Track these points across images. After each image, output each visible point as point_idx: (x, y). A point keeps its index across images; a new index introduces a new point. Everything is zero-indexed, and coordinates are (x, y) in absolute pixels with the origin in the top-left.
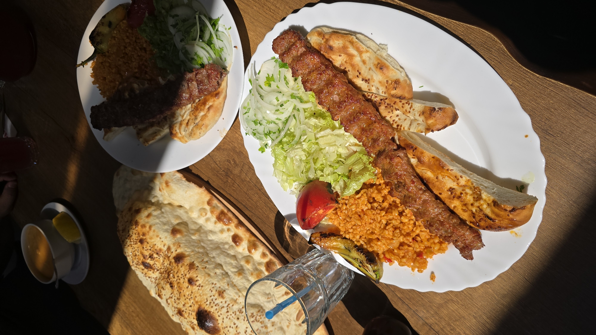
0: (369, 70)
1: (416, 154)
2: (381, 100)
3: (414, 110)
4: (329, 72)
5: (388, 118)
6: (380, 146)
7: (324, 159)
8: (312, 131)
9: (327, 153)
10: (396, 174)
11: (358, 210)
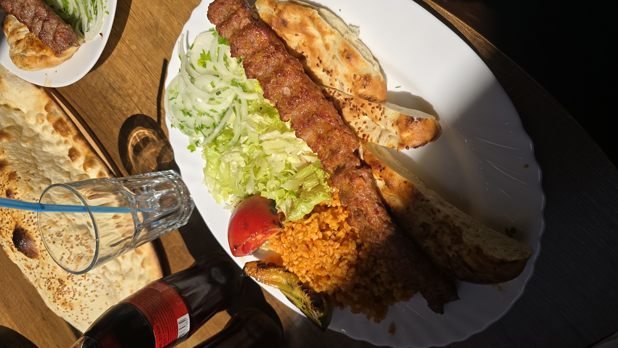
0: (333, 58)
1: (384, 175)
2: (346, 99)
3: (386, 117)
4: (280, 55)
5: (352, 124)
6: (340, 161)
7: (268, 169)
8: (256, 131)
9: (273, 161)
10: (357, 199)
11: (306, 239)
